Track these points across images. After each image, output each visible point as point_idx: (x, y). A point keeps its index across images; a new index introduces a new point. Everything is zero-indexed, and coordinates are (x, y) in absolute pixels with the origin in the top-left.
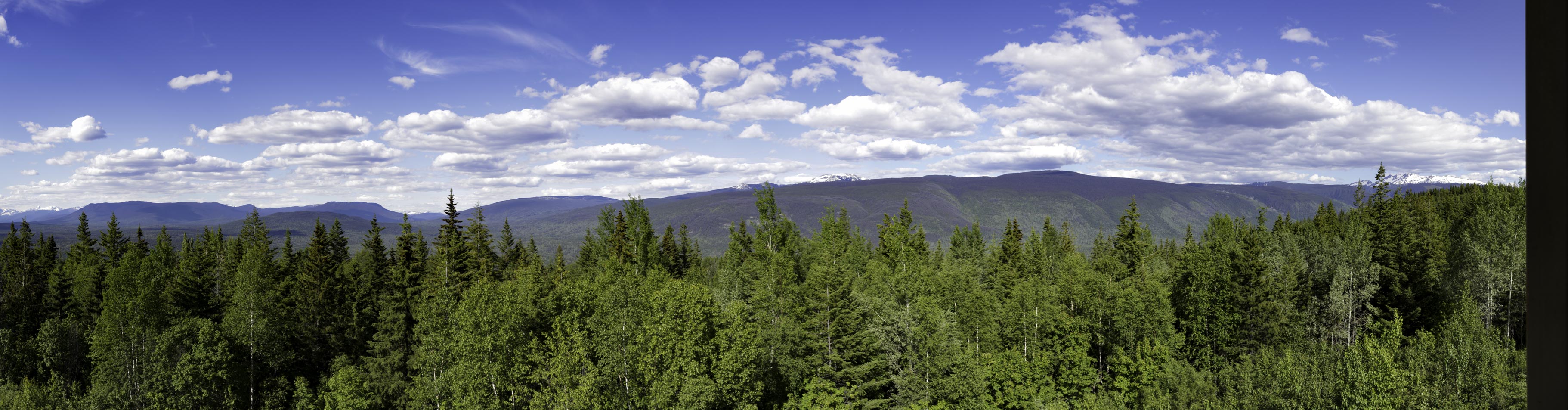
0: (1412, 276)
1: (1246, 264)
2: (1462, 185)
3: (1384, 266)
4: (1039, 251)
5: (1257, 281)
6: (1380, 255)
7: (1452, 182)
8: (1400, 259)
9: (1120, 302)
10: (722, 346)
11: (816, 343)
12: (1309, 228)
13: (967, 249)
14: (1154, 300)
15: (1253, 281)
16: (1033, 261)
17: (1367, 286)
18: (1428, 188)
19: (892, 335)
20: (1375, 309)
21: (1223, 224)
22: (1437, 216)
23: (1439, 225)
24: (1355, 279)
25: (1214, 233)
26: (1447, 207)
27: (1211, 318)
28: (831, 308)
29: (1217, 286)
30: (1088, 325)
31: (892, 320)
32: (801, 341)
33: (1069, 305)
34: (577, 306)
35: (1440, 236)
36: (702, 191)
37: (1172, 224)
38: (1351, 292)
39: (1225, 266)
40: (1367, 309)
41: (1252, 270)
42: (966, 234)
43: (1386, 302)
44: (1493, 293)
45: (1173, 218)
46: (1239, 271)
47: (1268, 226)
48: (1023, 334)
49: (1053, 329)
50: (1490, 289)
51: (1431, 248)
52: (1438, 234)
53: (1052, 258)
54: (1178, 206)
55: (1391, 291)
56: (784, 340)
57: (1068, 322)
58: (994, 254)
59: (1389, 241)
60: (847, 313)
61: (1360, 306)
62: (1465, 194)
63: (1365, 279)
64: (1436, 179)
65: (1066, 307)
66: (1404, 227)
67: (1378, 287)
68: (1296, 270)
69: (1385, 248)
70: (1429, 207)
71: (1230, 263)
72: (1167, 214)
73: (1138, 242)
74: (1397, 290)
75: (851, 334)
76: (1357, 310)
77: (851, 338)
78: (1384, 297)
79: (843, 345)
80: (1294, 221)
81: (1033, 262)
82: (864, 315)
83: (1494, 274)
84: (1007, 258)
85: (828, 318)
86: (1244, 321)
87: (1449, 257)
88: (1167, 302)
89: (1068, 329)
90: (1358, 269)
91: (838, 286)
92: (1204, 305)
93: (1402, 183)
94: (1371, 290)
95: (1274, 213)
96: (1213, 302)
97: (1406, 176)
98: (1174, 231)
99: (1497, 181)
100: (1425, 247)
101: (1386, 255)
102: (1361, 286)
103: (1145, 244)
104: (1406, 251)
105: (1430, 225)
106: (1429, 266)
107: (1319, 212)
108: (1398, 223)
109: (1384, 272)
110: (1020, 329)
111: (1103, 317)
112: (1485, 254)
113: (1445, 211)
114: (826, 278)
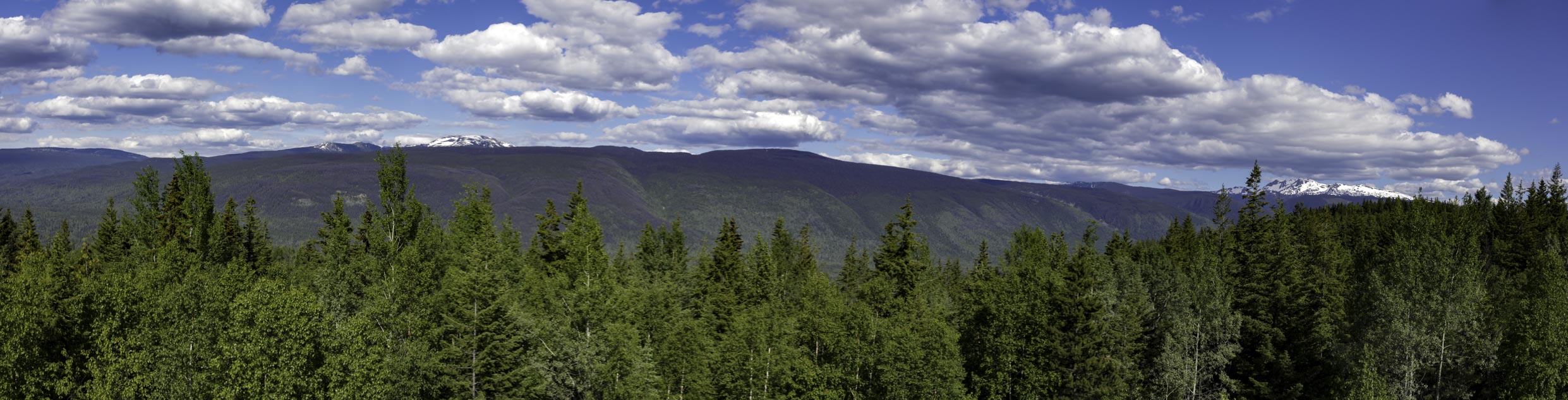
0: (1291, 334)
1: (1070, 300)
2: (1380, 199)
3: (1249, 318)
4: (766, 266)
5: (1086, 327)
6: (1245, 301)
7: (1366, 194)
8: (1276, 308)
9: (890, 345)
10: (334, 378)
11: (454, 382)
12: (1159, 254)
13: (664, 259)
14: (937, 345)
15: (1079, 326)
16: (758, 281)
17: (1221, 346)
18: (1330, 202)
19: (563, 375)
20: (1233, 381)
21: (1033, 241)
22: (1337, 245)
23: (1340, 257)
24: (1203, 335)
25: (1019, 254)
26: (1355, 231)
27: (1017, 377)
28: (480, 331)
29: (1027, 329)
30: (840, 378)
31: (566, 354)
32: (436, 378)
33: (813, 348)
34: (114, 313)
35: (1342, 274)
36: (268, 149)
37: (953, 237)
38: (1197, 354)
39: (1038, 302)
40: (1220, 381)
41: (1079, 310)
42: (663, 236)
43: (1250, 373)
44: (1415, 364)
45: (955, 228)
46: (1060, 310)
47: (1099, 247)
48: (748, 385)
49: (790, 381)
50: (1409, 359)
51: (1325, 292)
52: (1338, 271)
53: (784, 278)
54: (964, 211)
55: (1259, 355)
56: (412, 375)
57: (811, 372)
58: (703, 268)
59: (1260, 279)
60: (502, 340)
61: (1211, 376)
62: (1385, 212)
63: (1219, 335)
64: (1343, 188)
65: (808, 350)
66: (1283, 258)
67: (1238, 348)
68: (1139, 313)
69: (1253, 290)
70: (1325, 230)
71: (1047, 299)
72: (948, 221)
73: (913, 262)
74: (1269, 354)
75: (506, 371)
76: (1205, 382)
77: (507, 376)
78: (1247, 364)
79: (495, 386)
80: (1134, 242)
81: (756, 282)
82: (525, 344)
83: (1416, 338)
84: (720, 274)
85: (475, 346)
86: (1064, 384)
87: (1350, 307)
88: (955, 349)
89: (811, 383)
90: (1209, 319)
91: (490, 301)
92: (1007, 357)
93: (1294, 192)
94: (1229, 351)
95: (1107, 230)
96: (1020, 353)
97: (1299, 183)
98: (956, 247)
99: (1431, 197)
100: (1318, 290)
101: (1254, 300)
102: (1213, 346)
103: (922, 265)
104: (1284, 296)
105: (1326, 258)
106: (1320, 320)
107: (1171, 230)
108: (1273, 252)
109: (1250, 326)
110: (745, 378)
111: (862, 367)
112: (1402, 306)
113: (1350, 236)
114: (474, 289)
